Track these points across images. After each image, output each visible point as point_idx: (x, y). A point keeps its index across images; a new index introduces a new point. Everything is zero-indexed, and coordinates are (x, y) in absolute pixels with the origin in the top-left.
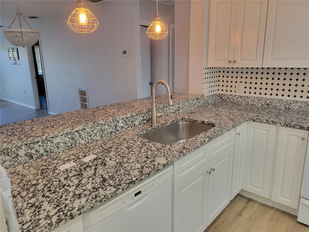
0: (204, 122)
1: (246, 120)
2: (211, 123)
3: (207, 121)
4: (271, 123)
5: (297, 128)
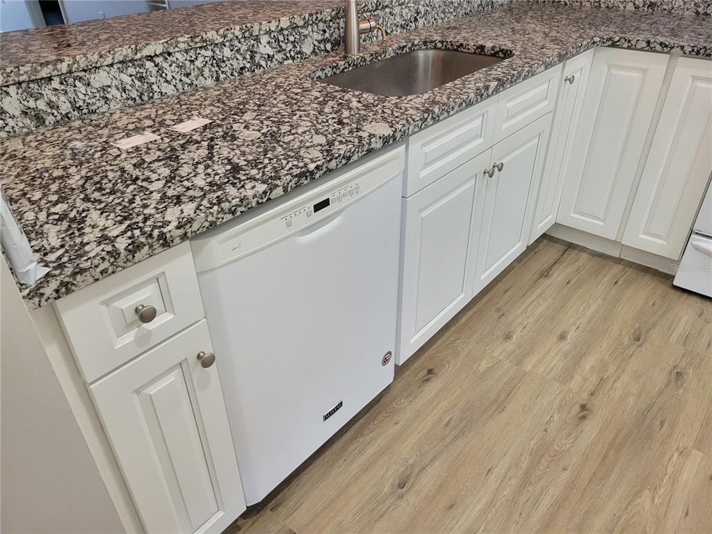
0: (482, 47)
1: (594, 43)
2: (502, 51)
3: (492, 45)
4: (658, 48)
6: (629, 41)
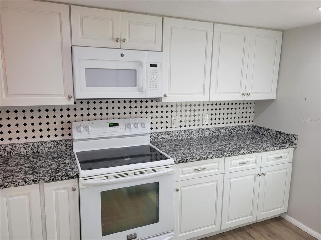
5: (65, 179)
6: (14, 184)
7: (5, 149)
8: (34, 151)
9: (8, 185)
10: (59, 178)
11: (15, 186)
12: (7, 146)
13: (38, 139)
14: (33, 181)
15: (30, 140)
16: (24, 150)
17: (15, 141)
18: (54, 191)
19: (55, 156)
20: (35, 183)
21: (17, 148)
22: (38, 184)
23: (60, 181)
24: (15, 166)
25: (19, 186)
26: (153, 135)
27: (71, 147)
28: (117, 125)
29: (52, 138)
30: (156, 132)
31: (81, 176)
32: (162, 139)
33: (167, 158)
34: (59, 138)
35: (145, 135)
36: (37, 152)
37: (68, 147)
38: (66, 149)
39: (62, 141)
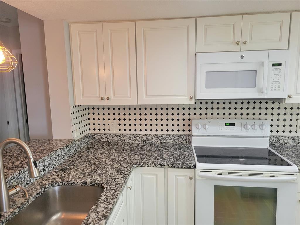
0: (85, 183)
1: (134, 167)
3: (90, 181)
4: (159, 166)
5: (184, 168)
6: (147, 164)
7: (142, 138)
8: (162, 141)
9: (143, 165)
10: (180, 166)
11: (148, 166)
12: (144, 136)
13: (165, 132)
14: (160, 164)
15: (159, 132)
16: (155, 140)
17: (149, 132)
18: (175, 177)
19: (177, 147)
20: (161, 167)
21: (150, 138)
22: (164, 168)
23: (180, 168)
24: (148, 151)
25: (151, 167)
26: (273, 138)
27: (190, 142)
28: (233, 125)
29: (176, 132)
30: (277, 136)
31: (197, 167)
32: (284, 144)
33: (289, 165)
34: (181, 132)
35: (263, 137)
36: (164, 143)
37: (188, 142)
38: (185, 143)
39: (183, 135)
